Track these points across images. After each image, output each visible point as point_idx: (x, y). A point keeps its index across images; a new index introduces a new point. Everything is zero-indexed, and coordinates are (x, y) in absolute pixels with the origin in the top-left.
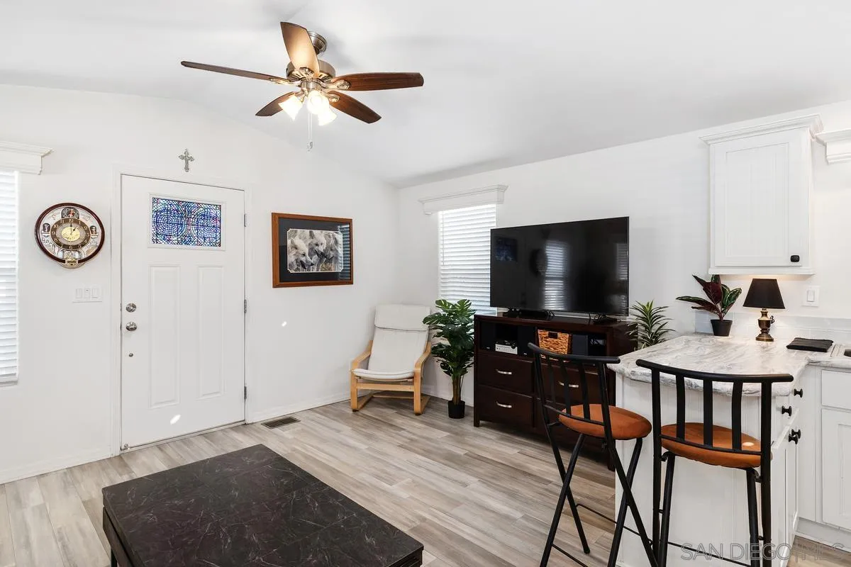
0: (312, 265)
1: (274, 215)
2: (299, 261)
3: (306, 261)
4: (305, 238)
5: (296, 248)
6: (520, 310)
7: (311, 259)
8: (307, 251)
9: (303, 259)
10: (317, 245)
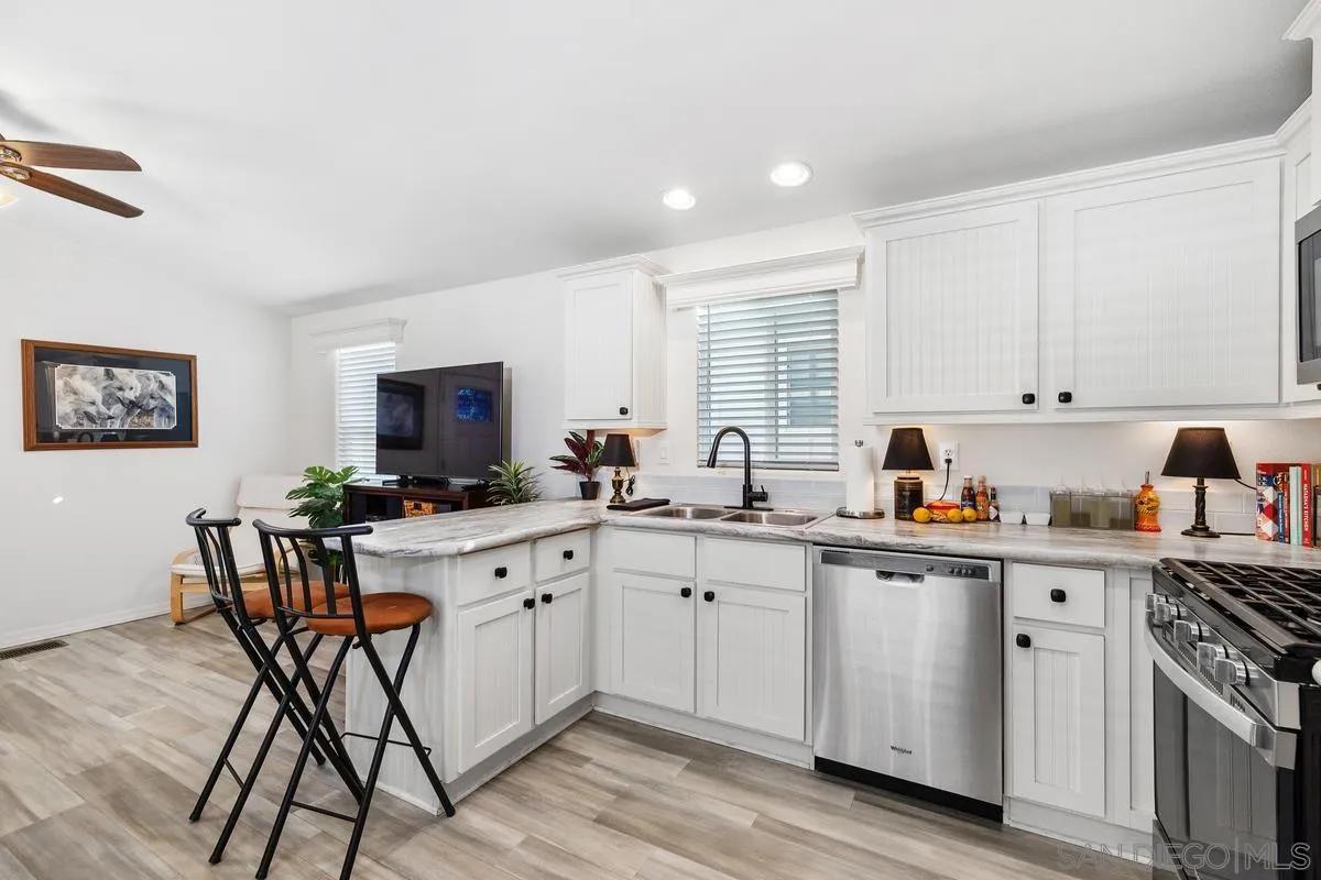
0: (110, 418)
1: (25, 344)
2: (82, 412)
3: (98, 413)
4: (96, 378)
5: (75, 393)
6: (414, 478)
7: (109, 409)
8: (99, 397)
9: (92, 410)
10: (121, 389)
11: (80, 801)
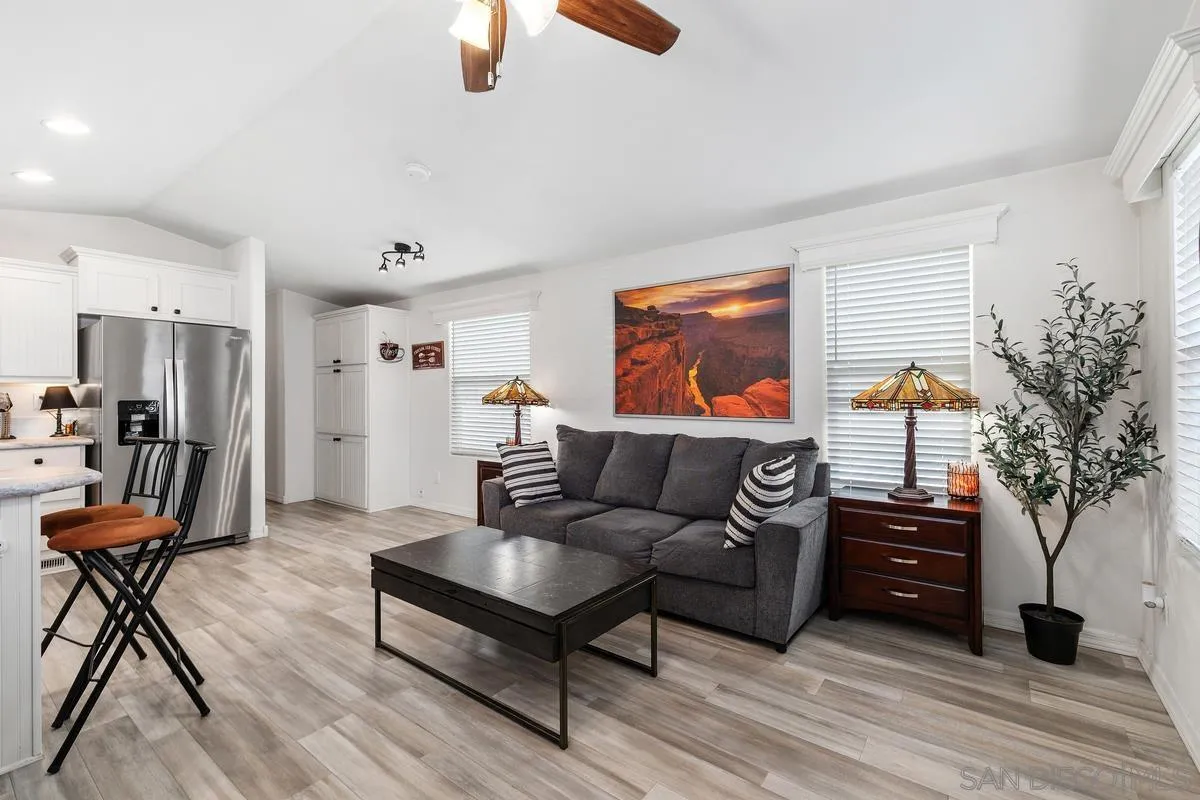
11: (302, 741)
